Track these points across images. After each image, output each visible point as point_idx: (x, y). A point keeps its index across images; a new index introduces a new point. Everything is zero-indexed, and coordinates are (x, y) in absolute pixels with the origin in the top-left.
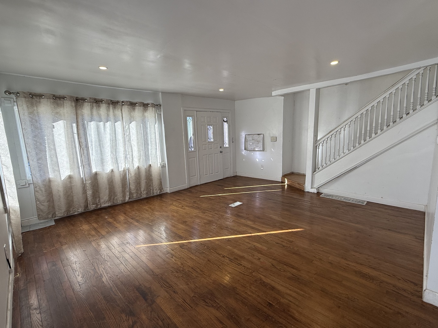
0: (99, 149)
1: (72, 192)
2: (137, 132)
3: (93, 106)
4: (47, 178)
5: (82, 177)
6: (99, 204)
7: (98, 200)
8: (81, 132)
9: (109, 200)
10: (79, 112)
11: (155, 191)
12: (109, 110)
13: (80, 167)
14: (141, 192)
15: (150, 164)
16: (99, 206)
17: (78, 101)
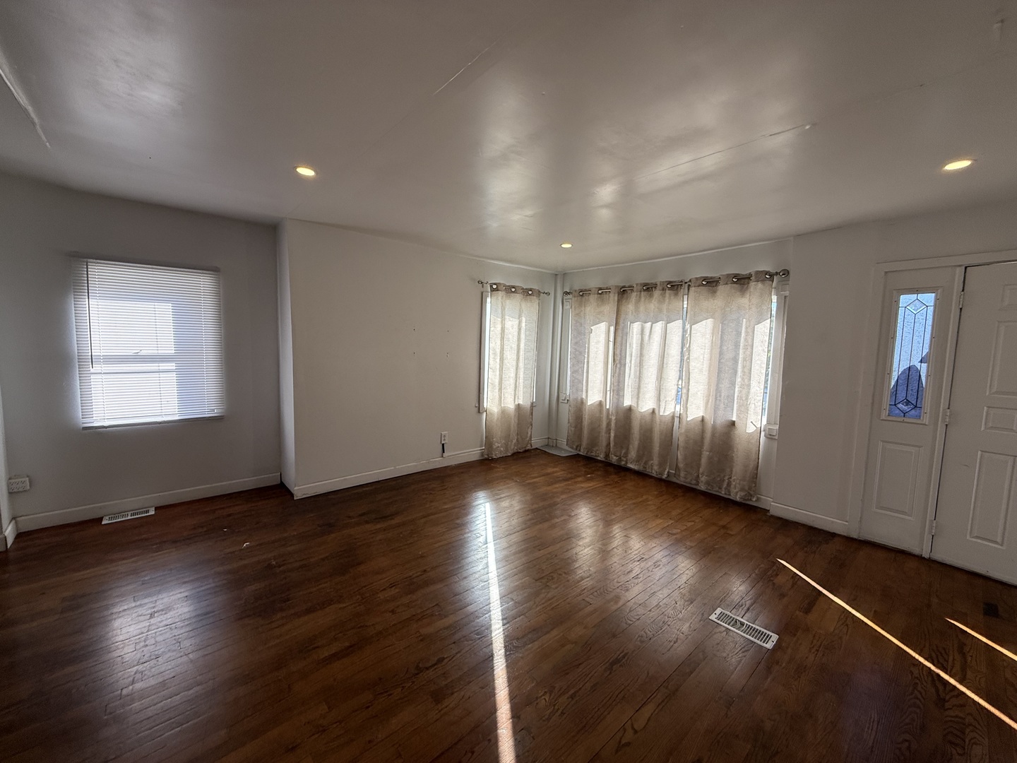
0: (638, 369)
1: (599, 426)
2: (712, 343)
3: (640, 297)
4: (579, 398)
5: (608, 407)
6: (625, 459)
7: (623, 452)
8: (619, 339)
9: (638, 461)
10: (623, 308)
11: (733, 491)
12: (664, 300)
13: (608, 393)
14: (698, 476)
15: (734, 419)
16: (623, 463)
17: (623, 292)
